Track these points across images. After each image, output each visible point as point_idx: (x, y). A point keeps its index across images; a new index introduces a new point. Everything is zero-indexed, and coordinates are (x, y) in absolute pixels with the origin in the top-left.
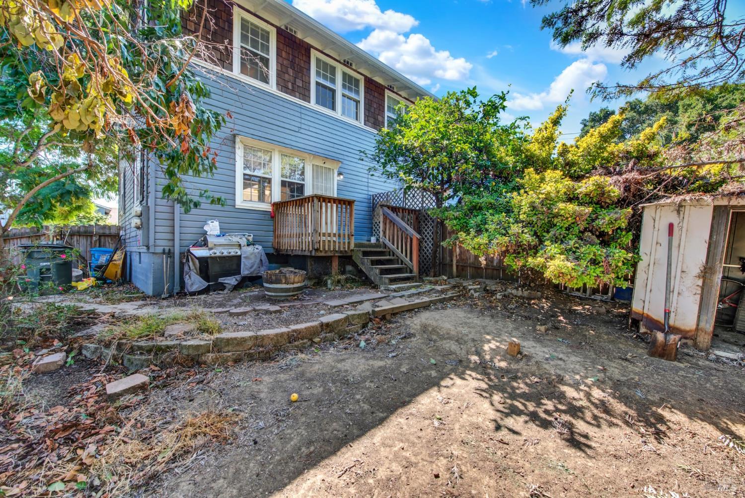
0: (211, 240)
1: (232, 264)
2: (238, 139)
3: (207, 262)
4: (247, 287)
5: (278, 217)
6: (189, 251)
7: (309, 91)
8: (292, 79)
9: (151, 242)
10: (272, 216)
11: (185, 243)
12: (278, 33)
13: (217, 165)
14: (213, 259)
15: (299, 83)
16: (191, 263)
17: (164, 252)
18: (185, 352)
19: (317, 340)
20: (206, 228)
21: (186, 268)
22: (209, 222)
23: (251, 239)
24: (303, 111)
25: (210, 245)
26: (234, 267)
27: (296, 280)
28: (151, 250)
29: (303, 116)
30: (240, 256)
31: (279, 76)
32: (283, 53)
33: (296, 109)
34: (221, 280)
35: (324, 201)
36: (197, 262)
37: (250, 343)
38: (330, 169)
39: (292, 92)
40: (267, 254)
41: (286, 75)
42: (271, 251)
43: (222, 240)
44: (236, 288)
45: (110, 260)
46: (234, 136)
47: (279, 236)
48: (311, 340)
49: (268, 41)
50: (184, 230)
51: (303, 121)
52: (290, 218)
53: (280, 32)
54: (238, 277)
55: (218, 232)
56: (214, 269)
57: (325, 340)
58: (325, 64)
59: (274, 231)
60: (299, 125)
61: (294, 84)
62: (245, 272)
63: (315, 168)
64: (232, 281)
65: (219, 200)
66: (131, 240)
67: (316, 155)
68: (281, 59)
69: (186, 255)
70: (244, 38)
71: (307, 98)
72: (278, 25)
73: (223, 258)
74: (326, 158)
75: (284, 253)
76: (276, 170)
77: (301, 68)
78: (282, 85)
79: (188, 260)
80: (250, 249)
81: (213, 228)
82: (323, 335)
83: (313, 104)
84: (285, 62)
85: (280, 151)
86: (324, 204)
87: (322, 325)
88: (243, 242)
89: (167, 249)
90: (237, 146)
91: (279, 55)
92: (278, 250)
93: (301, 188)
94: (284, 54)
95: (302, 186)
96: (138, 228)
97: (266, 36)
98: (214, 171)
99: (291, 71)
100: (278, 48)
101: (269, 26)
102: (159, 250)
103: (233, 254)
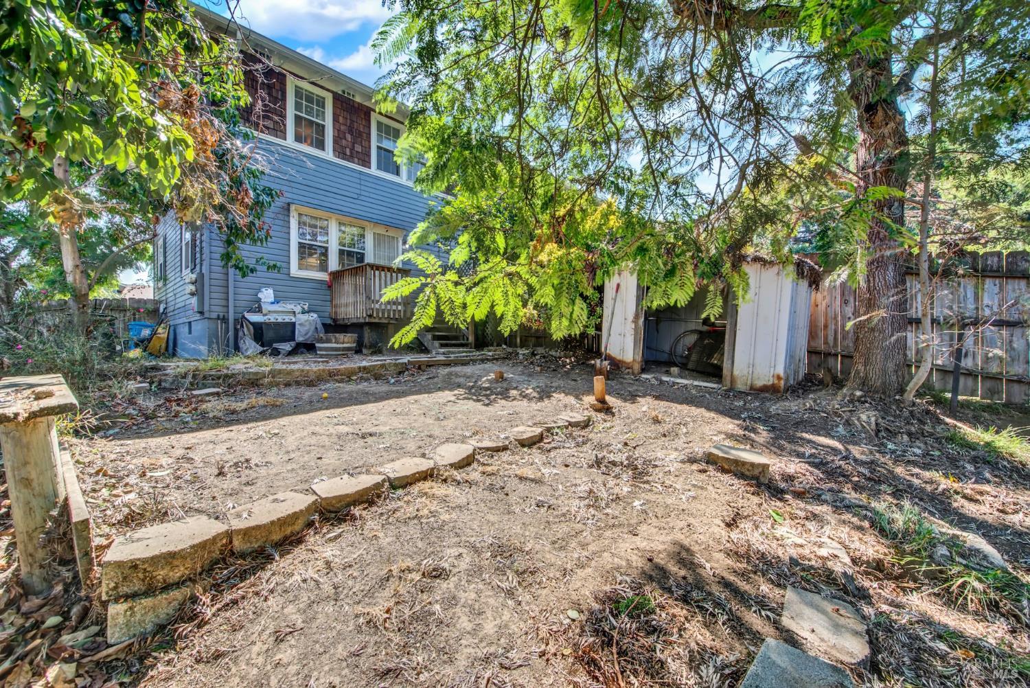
0: (265, 308)
1: (287, 332)
2: (293, 207)
3: (261, 328)
4: (302, 353)
5: (335, 286)
6: (243, 317)
7: (369, 156)
8: (350, 145)
9: (206, 308)
10: (330, 286)
11: (240, 310)
12: (334, 98)
13: (271, 233)
14: (268, 325)
15: (358, 148)
16: (245, 329)
17: (218, 318)
18: (247, 377)
19: (354, 378)
20: (260, 295)
21: (241, 334)
22: (263, 290)
23: (306, 307)
24: (362, 177)
25: (264, 312)
26: (289, 333)
27: (346, 340)
28: (207, 315)
29: (363, 182)
30: (293, 324)
31: (335, 142)
32: (341, 118)
33: (355, 175)
34: (275, 345)
35: (377, 269)
36: (251, 327)
37: (298, 374)
38: (393, 238)
39: (350, 158)
40: (324, 325)
41: (344, 141)
42: (329, 321)
43: (276, 307)
44: (290, 354)
45: (154, 333)
46: (289, 204)
47: (336, 306)
48: (349, 377)
49: (323, 107)
50: (239, 297)
51: (363, 188)
52: (346, 287)
53: (337, 98)
54: (293, 344)
55: (272, 300)
56: (269, 335)
57: (362, 378)
58: (388, 127)
59: (331, 301)
60: (358, 192)
61: (352, 149)
62: (299, 338)
63: (377, 237)
64: (287, 347)
65: (275, 266)
66: (176, 312)
67: (377, 223)
68: (337, 125)
69: (241, 321)
70: (298, 106)
71: (366, 163)
72: (334, 89)
73: (277, 324)
74: (388, 226)
75: (341, 322)
76: (333, 239)
77: (360, 134)
78: (340, 151)
79: (242, 326)
80: (305, 317)
81: (267, 295)
82: (360, 375)
83: (374, 170)
84: (343, 128)
85: (337, 219)
86: (377, 272)
87: (360, 368)
88: (298, 309)
89: (221, 315)
90: (291, 215)
91: (335, 120)
92: (335, 320)
93: (361, 258)
94: (341, 120)
95: (363, 255)
96: (192, 294)
97: (321, 102)
98: (269, 239)
99: (349, 137)
100: (334, 114)
101: (325, 92)
102: (214, 315)
103: (287, 320)
